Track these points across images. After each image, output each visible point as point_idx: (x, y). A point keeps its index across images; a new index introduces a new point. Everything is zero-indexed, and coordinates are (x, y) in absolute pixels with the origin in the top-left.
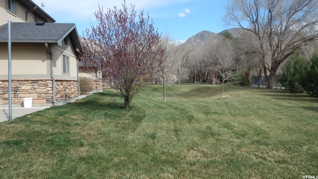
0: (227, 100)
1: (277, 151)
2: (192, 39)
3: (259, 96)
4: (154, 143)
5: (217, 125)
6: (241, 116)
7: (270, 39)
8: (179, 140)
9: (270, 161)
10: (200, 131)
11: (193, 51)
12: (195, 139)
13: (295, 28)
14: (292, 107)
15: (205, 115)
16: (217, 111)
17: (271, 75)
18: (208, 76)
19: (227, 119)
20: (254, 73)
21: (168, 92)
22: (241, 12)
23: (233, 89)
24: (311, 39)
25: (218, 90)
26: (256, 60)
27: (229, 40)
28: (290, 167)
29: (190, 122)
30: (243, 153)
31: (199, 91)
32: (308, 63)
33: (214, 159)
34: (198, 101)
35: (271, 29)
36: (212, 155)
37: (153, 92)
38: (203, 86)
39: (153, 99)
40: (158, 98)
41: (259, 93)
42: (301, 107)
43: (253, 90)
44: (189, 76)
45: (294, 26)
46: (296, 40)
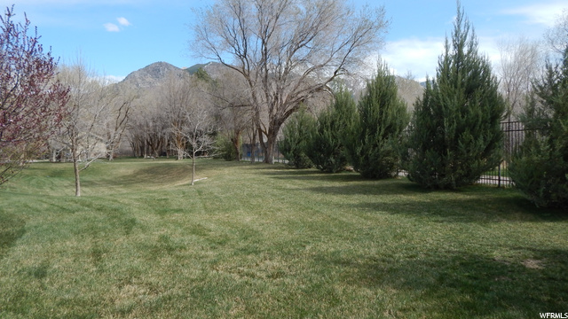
0: (201, 186)
1: (270, 259)
2: (137, 75)
3: (253, 176)
4: (43, 287)
5: (180, 230)
6: (223, 210)
7: (265, 85)
8: (101, 271)
9: (260, 278)
10: (146, 246)
11: (138, 97)
12: (136, 262)
13: (298, 70)
14: (297, 189)
15: (159, 217)
16: (183, 207)
17: (270, 141)
18: (169, 145)
19: (197, 218)
20: (244, 139)
21: (88, 178)
22: (220, 38)
23: (212, 166)
24: (319, 89)
25: (187, 169)
26: (247, 117)
27: (203, 82)
28: (288, 280)
29: (127, 233)
30: (220, 272)
31: (153, 173)
32: (316, 124)
33: (169, 292)
34: (150, 192)
35: (267, 71)
36: (166, 287)
37: (51, 179)
38: (160, 162)
39: (52, 194)
40: (63, 191)
41: (253, 171)
42: (307, 189)
43: (244, 167)
44: (133, 145)
45: (297, 68)
46: (300, 88)
